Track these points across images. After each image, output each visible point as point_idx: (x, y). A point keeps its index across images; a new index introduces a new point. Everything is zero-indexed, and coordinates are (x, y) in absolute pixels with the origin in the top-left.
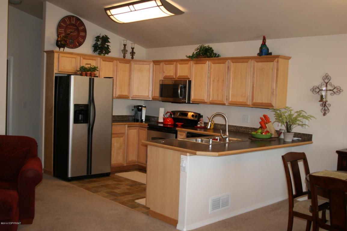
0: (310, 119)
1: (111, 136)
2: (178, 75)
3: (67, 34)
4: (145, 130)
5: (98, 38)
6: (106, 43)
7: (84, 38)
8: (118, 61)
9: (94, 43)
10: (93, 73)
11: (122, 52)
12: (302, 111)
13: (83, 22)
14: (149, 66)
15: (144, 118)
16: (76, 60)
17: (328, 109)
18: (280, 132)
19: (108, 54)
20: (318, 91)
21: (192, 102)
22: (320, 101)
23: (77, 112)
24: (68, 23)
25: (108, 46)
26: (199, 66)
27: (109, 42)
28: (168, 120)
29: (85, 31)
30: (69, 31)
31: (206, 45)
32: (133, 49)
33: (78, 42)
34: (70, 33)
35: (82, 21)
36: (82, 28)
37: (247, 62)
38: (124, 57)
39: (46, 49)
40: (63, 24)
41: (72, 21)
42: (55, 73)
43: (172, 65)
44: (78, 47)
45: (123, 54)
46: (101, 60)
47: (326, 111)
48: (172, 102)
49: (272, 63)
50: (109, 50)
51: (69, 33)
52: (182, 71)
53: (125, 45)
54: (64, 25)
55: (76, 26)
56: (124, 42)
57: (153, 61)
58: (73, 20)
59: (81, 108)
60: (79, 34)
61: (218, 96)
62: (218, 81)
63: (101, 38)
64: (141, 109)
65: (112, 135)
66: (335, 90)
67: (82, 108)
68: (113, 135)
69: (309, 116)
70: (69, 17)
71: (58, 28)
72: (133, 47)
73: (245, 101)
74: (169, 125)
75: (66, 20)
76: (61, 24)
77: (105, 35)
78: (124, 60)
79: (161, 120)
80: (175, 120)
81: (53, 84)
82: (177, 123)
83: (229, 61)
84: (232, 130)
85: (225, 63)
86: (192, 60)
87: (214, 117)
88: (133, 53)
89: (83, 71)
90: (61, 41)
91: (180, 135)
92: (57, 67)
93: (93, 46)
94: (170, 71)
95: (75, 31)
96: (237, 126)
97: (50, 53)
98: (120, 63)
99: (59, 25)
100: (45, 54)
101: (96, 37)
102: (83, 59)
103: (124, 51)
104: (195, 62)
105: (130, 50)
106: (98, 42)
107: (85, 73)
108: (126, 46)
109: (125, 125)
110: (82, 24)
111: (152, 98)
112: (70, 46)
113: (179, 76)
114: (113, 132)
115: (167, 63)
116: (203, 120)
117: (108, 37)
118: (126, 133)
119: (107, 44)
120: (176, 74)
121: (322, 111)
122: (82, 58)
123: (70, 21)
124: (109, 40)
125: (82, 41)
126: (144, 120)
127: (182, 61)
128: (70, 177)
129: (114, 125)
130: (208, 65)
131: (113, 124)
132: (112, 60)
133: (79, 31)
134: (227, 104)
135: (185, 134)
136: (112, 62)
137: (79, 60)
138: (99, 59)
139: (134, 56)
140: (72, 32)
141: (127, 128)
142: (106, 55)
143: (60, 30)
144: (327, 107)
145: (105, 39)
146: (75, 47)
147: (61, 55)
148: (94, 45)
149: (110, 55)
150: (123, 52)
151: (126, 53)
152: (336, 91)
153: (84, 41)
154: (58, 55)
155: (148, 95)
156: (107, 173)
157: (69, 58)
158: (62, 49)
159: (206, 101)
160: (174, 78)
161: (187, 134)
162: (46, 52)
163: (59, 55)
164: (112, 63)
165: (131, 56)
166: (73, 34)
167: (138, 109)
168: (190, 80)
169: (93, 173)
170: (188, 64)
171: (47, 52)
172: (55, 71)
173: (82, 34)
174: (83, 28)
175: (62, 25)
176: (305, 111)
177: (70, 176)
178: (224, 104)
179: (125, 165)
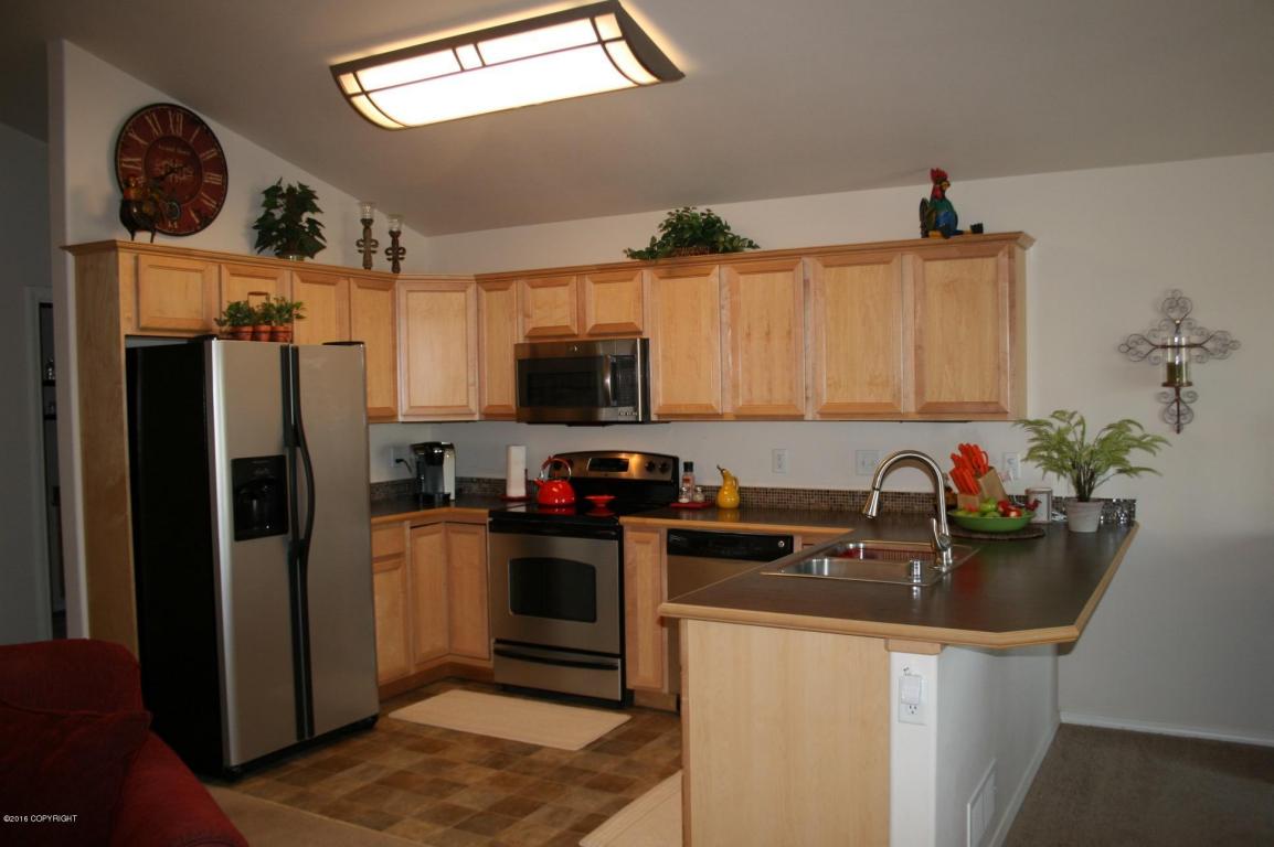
0: (1156, 447)
1: (371, 568)
2: (590, 323)
3: (156, 178)
4: (476, 533)
5: (272, 193)
6: (305, 210)
7: (220, 194)
8: (351, 280)
9: (261, 212)
10: (282, 329)
11: (357, 248)
12: (1130, 421)
13: (215, 132)
14: (463, 294)
15: (449, 487)
16: (203, 277)
17: (1188, 409)
18: (1032, 502)
19: (312, 257)
20: (1145, 352)
21: (659, 415)
22: (1165, 385)
23: (243, 491)
24: (157, 132)
25: (312, 222)
26: (682, 286)
27: (315, 209)
28: (555, 490)
29: (220, 166)
30: (161, 166)
31: (700, 210)
32: (395, 235)
33: (197, 212)
34: (167, 174)
35: (212, 128)
36: (210, 154)
37: (887, 263)
38: (367, 264)
39: (70, 241)
40: (135, 137)
41: (171, 126)
42: (127, 336)
43: (560, 290)
44: (197, 231)
45: (362, 255)
46: (296, 279)
47: (1182, 417)
48: (570, 424)
49: (990, 262)
50: (317, 238)
51: (163, 173)
52: (606, 308)
53: (367, 223)
54: (141, 141)
55: (186, 146)
56: (364, 212)
57: (476, 276)
58: (175, 123)
59: (258, 472)
60: (201, 177)
61: (770, 390)
62: (768, 334)
63: (283, 196)
64: (441, 456)
65: (370, 564)
66: (1209, 345)
67: (262, 473)
68: (375, 565)
69: (1148, 438)
70: (160, 111)
71: (119, 151)
72: (395, 230)
73: (887, 399)
74: (560, 506)
75: (150, 122)
76: (130, 134)
77: (301, 186)
78: (366, 277)
79: (517, 490)
80: (580, 486)
81: (120, 382)
82: (592, 498)
83: (806, 259)
84: (812, 507)
85: (792, 270)
86: (647, 266)
87: (895, 468)
88: (396, 253)
89: (242, 323)
90: (139, 204)
91: (637, 542)
92: (134, 307)
93: (255, 227)
94: (554, 312)
95: (185, 166)
96: (834, 491)
97: (96, 254)
98: (359, 287)
99: (122, 140)
100: (70, 258)
101: (267, 193)
102: (233, 275)
103: (367, 244)
104: (662, 271)
105: (386, 242)
106: (273, 211)
107: (249, 329)
108: (373, 227)
109: (402, 520)
110: (210, 139)
111: (481, 414)
112: (170, 225)
113: (596, 325)
114: (375, 555)
115: (538, 281)
116: (694, 479)
117: (311, 188)
118: (408, 552)
119: (307, 215)
120: (581, 320)
121: (1167, 416)
122: (225, 272)
123: (165, 125)
124: (315, 201)
125: (212, 205)
126: (452, 497)
127: (606, 271)
128: (237, 766)
129: (376, 524)
130: (715, 279)
131: (374, 520)
132: (329, 276)
133: (198, 171)
134: (809, 416)
135: (658, 536)
136: (333, 284)
137: (215, 280)
138: (287, 273)
139: (401, 263)
140: (172, 171)
141: (408, 531)
142: (307, 259)
143: (129, 159)
144: (1184, 403)
145: (302, 200)
146: (190, 229)
147: (145, 260)
148: (259, 220)
149: (321, 258)
150: (362, 249)
151: (374, 252)
152: (1215, 345)
153: (220, 206)
154: (133, 262)
155: (464, 403)
156: (364, 721)
157: (176, 273)
158: (143, 237)
159: (720, 412)
160: (574, 335)
161: (668, 538)
162: (72, 249)
163: (137, 259)
164: (333, 288)
165: (391, 263)
166: (176, 177)
167: (430, 456)
168: (645, 337)
169: (318, 732)
170: (631, 280)
171: (78, 250)
172: (127, 328)
173: (212, 178)
174: (215, 154)
175: (133, 140)
176: (1138, 421)
177: (234, 759)
178: (800, 418)
179: (413, 671)
